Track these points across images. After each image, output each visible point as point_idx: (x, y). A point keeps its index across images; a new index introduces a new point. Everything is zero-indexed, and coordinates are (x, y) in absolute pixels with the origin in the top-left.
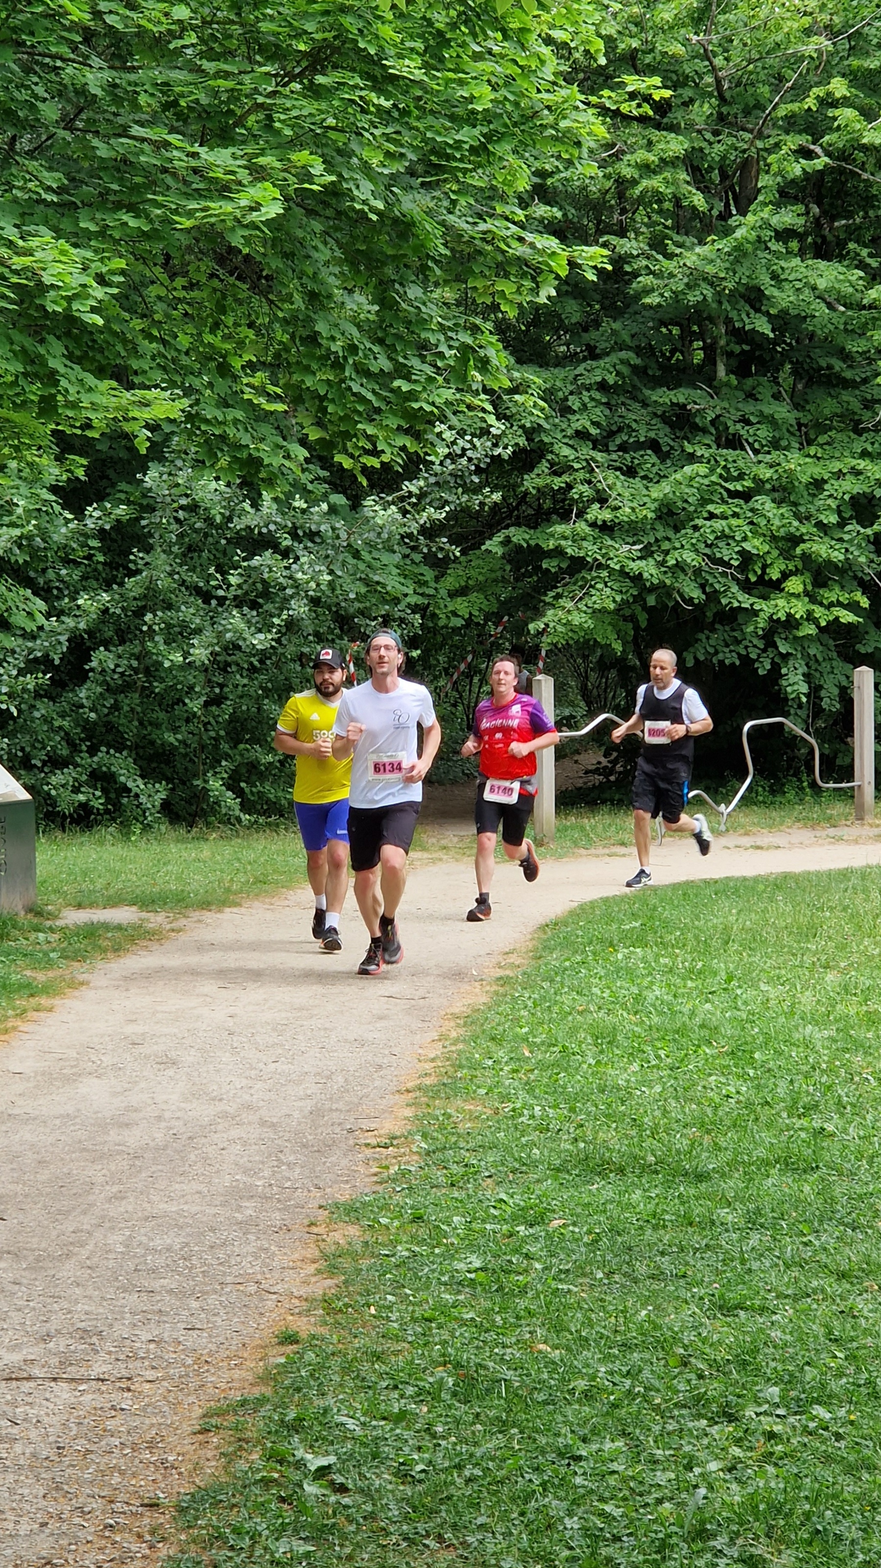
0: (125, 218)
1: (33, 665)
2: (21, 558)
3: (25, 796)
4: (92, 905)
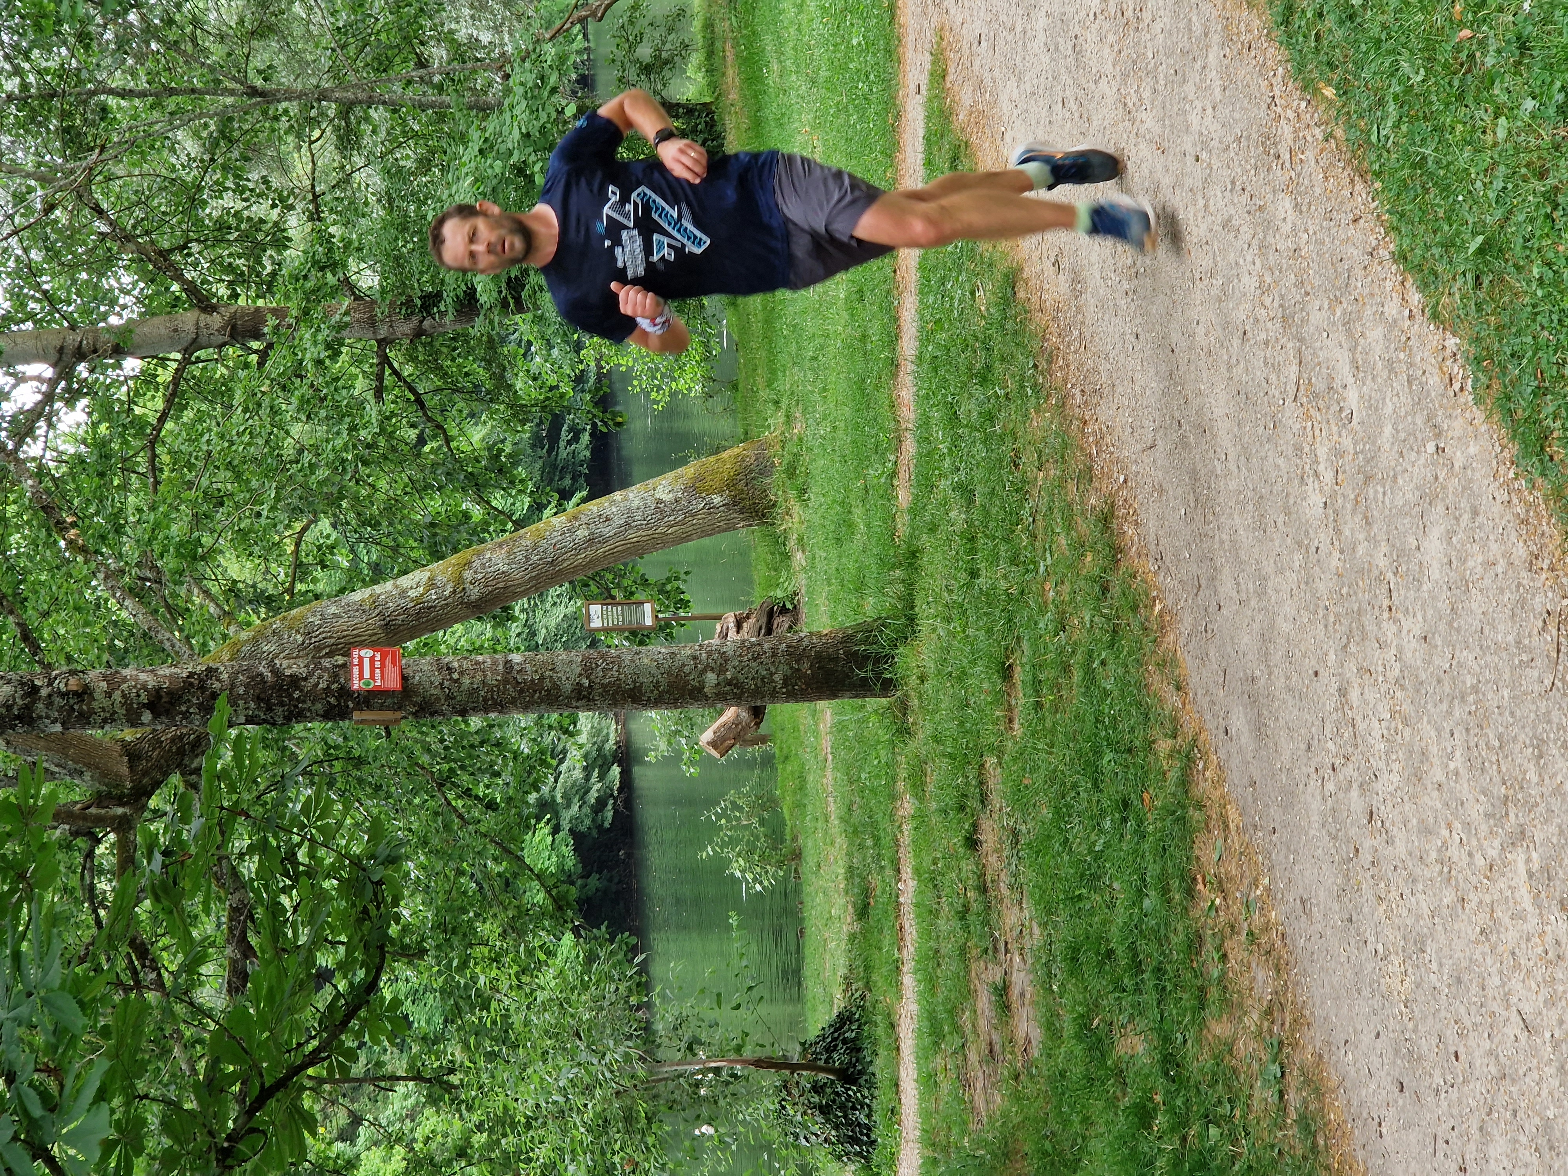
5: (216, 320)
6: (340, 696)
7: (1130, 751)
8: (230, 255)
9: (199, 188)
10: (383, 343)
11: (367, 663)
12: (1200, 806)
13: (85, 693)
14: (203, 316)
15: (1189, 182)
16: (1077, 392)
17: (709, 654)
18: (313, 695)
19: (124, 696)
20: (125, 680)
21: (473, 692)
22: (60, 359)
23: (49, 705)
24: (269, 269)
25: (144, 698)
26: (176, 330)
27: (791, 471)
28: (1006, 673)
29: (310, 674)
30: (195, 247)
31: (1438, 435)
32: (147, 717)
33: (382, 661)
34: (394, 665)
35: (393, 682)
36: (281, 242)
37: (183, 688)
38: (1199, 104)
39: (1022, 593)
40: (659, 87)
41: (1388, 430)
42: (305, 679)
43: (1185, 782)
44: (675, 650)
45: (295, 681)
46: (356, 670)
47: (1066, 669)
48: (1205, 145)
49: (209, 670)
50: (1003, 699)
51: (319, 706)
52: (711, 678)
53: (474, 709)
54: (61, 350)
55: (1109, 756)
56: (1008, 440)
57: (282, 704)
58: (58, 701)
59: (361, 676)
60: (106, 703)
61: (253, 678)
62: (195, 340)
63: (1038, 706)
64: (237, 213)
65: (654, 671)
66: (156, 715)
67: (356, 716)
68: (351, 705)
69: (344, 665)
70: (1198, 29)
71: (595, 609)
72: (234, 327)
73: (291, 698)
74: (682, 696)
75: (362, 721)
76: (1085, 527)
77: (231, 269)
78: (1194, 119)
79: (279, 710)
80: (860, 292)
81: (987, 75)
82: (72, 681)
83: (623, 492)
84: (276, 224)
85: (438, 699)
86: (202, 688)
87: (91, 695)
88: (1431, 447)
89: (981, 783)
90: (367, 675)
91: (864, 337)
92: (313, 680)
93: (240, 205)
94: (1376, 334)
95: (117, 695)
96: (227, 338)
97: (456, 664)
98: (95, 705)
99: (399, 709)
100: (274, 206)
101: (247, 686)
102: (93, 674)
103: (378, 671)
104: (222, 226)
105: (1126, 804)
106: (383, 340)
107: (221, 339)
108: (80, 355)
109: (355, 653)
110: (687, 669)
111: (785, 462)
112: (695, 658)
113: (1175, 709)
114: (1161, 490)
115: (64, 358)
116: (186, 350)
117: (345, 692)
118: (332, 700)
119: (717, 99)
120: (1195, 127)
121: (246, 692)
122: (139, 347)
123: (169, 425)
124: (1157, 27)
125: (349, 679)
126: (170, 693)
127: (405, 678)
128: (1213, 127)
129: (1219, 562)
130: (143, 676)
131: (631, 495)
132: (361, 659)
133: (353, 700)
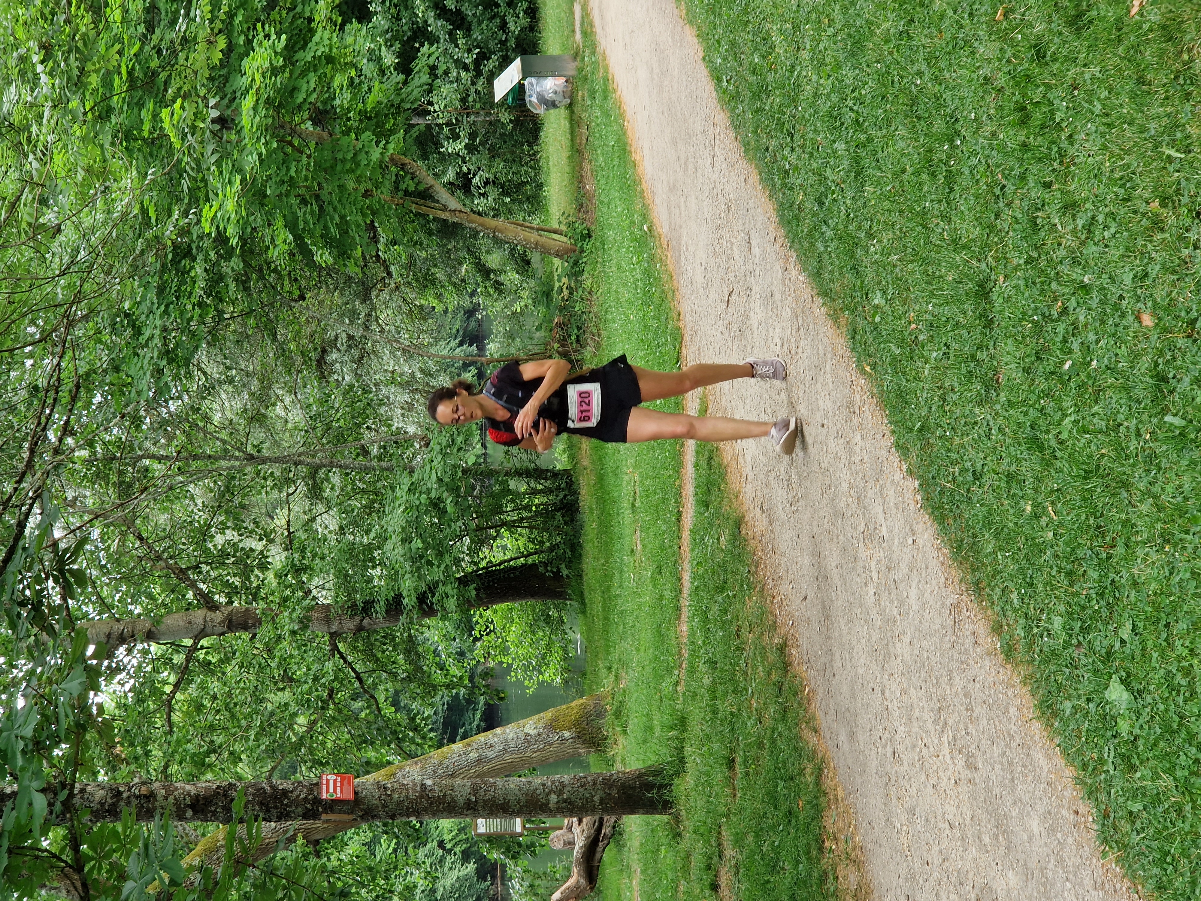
0: (237, 22)
1: (453, 40)
2: (397, 46)
3: (518, 61)
4: (574, 25)
5: (218, 616)
6: (314, 803)
7: (792, 779)
8: (228, 574)
9: (209, 526)
10: (334, 636)
11: (331, 783)
12: (825, 794)
13: (151, 796)
14: (209, 613)
15: (820, 438)
16: (770, 581)
17: (553, 782)
18: (296, 802)
19: (175, 799)
20: (176, 789)
21: (400, 803)
22: (107, 642)
23: (128, 803)
24: (255, 585)
25: (188, 801)
26: (190, 623)
27: (618, 714)
28: (731, 763)
29: (295, 789)
30: (205, 568)
31: (914, 534)
32: (189, 813)
33: (342, 782)
34: (349, 783)
35: (349, 795)
36: (264, 567)
37: (213, 796)
38: (823, 394)
39: (739, 710)
40: (534, 457)
41: (896, 541)
42: (292, 792)
43: (818, 782)
44: (531, 779)
45: (285, 793)
46: (324, 787)
47: (761, 746)
48: (826, 416)
49: (230, 784)
50: (729, 781)
51: (300, 809)
52: (554, 797)
53: (400, 814)
54: (109, 636)
55: (781, 784)
56: (735, 621)
57: (276, 808)
58: (133, 800)
59: (328, 791)
60: (164, 803)
61: (258, 790)
62: (203, 630)
63: (747, 774)
64: (234, 544)
65: (517, 792)
66: (195, 812)
67: (324, 817)
68: (320, 809)
69: (317, 784)
70: (821, 352)
71: (481, 821)
72: (230, 621)
73: (282, 804)
74: (535, 809)
75: (328, 821)
76: (772, 657)
77: (227, 584)
78: (821, 403)
79: (274, 812)
80: (659, 567)
81: (729, 405)
82: (143, 788)
83: (502, 728)
84: (262, 552)
85: (377, 807)
86: (225, 796)
87: (155, 798)
88: (910, 541)
89: (719, 845)
90: (331, 790)
91: (661, 597)
92: (296, 793)
93: (237, 538)
94: (891, 493)
95: (171, 799)
96: (225, 629)
97: (389, 785)
98: (157, 804)
99: (352, 813)
100: (261, 539)
101: (254, 795)
102: (157, 784)
103: (339, 789)
104: (223, 554)
105: (790, 813)
106: (335, 633)
107: (221, 630)
108: (122, 639)
109: (324, 777)
110: (538, 792)
111: (614, 707)
112: (544, 785)
113: (814, 745)
114: (809, 621)
115: (111, 641)
116: (196, 637)
117: (317, 801)
118: (309, 806)
119: (574, 466)
120: (821, 408)
121: (254, 799)
122: (164, 634)
123: (179, 696)
124: (805, 355)
125: (320, 792)
126: (205, 798)
127: (356, 793)
128: (829, 404)
129: (834, 649)
130: (188, 787)
131: (508, 731)
132: (328, 780)
133: (322, 806)
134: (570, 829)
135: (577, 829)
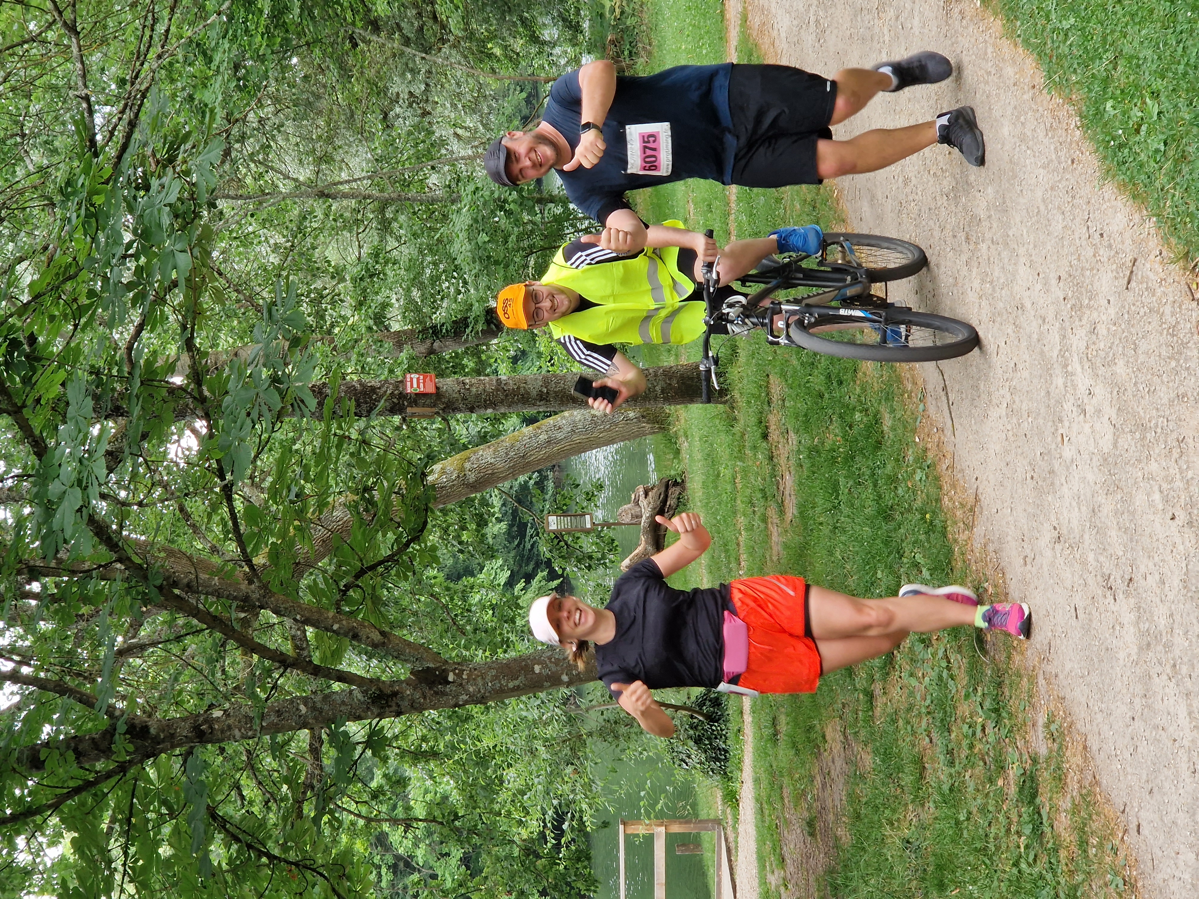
6: (400, 398)
11: (415, 381)
18: (383, 397)
21: (478, 396)
29: (383, 386)
33: (424, 379)
34: (431, 381)
35: (431, 389)
42: (379, 388)
45: (373, 389)
46: (409, 384)
51: (388, 404)
53: (478, 407)
57: (366, 402)
59: (412, 386)
61: (349, 387)
67: (409, 410)
68: (406, 403)
69: (401, 382)
71: (552, 519)
73: (372, 399)
75: (413, 414)
79: (364, 406)
85: (457, 400)
86: (320, 393)
90: (415, 385)
92: (384, 389)
99: (434, 406)
101: (346, 392)
103: (421, 385)
109: (408, 376)
117: (402, 396)
118: (395, 400)
121: (346, 395)
125: (405, 388)
127: (437, 388)
132: (412, 379)
133: (407, 400)
134: (637, 503)
135: (643, 502)
